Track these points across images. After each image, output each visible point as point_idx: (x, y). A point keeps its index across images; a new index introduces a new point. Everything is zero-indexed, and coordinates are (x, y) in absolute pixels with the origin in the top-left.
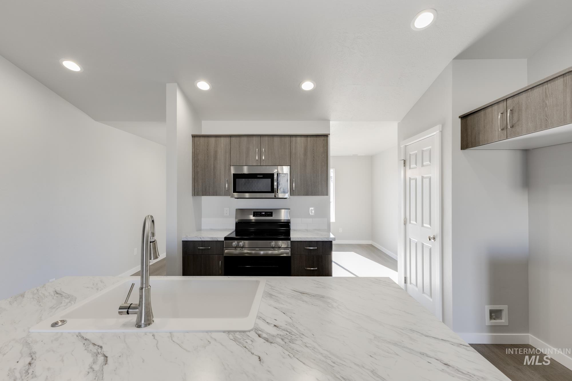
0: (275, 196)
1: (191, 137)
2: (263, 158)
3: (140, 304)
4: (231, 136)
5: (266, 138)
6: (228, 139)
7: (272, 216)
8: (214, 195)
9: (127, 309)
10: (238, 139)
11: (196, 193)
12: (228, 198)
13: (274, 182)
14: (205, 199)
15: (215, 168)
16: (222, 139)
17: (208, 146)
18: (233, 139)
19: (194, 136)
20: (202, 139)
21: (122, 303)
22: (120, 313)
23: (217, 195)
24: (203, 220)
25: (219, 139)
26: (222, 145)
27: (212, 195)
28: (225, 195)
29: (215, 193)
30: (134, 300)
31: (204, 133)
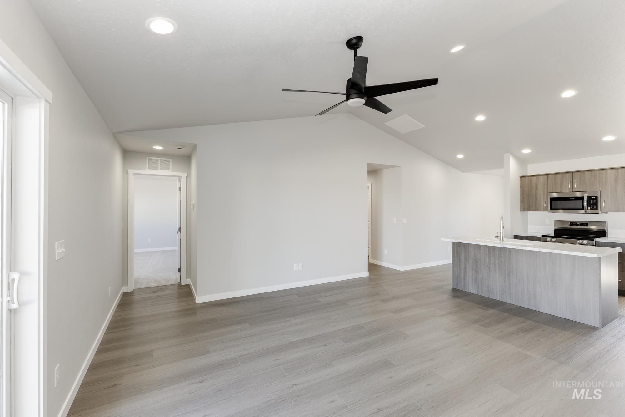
0: (585, 212)
1: (519, 177)
2: (575, 186)
3: (501, 236)
4: (548, 175)
5: (578, 173)
6: (546, 177)
7: (587, 226)
8: (535, 211)
9: (497, 237)
10: (554, 176)
11: (523, 209)
12: (547, 212)
13: (584, 202)
14: (530, 213)
15: (536, 194)
16: (542, 177)
17: (531, 182)
18: (550, 176)
19: (521, 177)
20: (527, 178)
21: (496, 235)
22: (496, 238)
23: (537, 211)
24: (529, 226)
25: (539, 177)
26: (542, 181)
27: (534, 211)
28: (544, 211)
29: (536, 210)
30: (499, 235)
31: (529, 174)
